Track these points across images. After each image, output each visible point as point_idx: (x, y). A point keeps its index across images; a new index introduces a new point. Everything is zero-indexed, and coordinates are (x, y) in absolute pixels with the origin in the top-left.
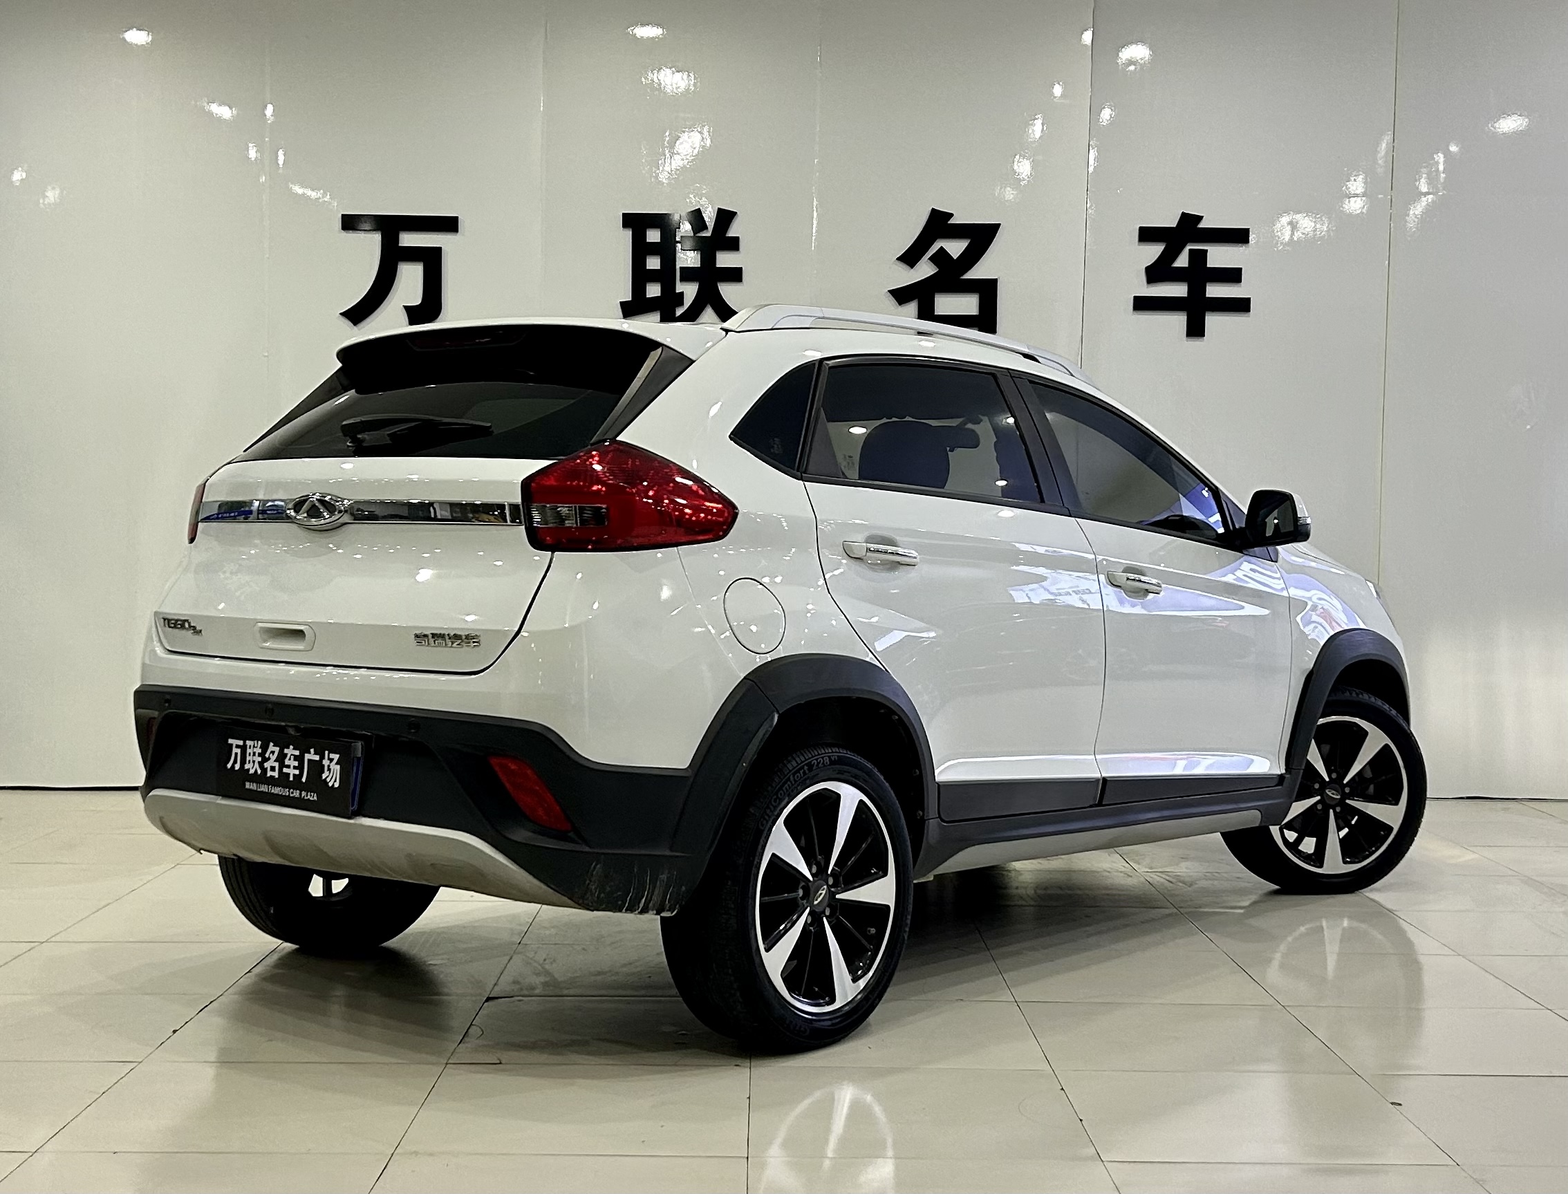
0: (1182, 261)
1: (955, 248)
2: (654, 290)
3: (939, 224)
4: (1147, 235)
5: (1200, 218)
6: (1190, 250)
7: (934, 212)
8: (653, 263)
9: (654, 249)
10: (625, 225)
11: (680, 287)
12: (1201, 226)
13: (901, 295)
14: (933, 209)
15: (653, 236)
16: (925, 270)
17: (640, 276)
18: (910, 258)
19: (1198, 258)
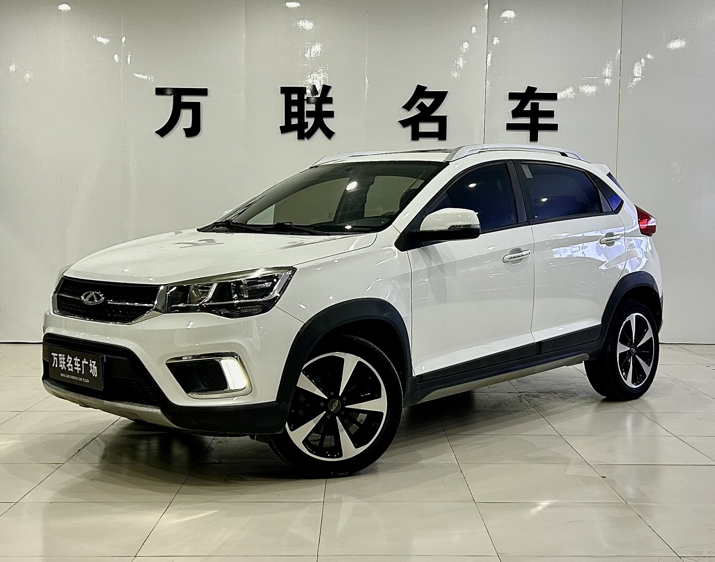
0: (528, 108)
1: (428, 102)
2: (295, 121)
3: (421, 92)
4: (512, 96)
5: (535, 89)
6: (531, 103)
7: (419, 86)
8: (294, 109)
9: (294, 103)
10: (282, 92)
11: (306, 120)
12: (536, 92)
13: (404, 123)
14: (418, 85)
15: (294, 97)
16: (415, 112)
17: (289, 115)
18: (408, 107)
19: (535, 106)
